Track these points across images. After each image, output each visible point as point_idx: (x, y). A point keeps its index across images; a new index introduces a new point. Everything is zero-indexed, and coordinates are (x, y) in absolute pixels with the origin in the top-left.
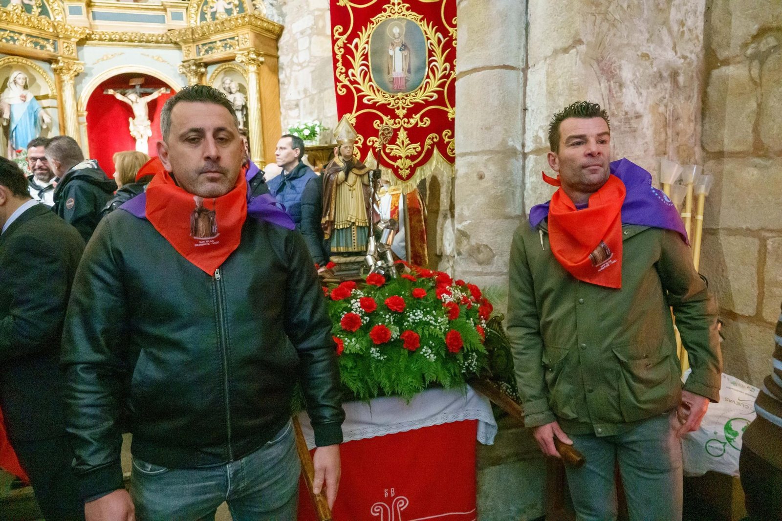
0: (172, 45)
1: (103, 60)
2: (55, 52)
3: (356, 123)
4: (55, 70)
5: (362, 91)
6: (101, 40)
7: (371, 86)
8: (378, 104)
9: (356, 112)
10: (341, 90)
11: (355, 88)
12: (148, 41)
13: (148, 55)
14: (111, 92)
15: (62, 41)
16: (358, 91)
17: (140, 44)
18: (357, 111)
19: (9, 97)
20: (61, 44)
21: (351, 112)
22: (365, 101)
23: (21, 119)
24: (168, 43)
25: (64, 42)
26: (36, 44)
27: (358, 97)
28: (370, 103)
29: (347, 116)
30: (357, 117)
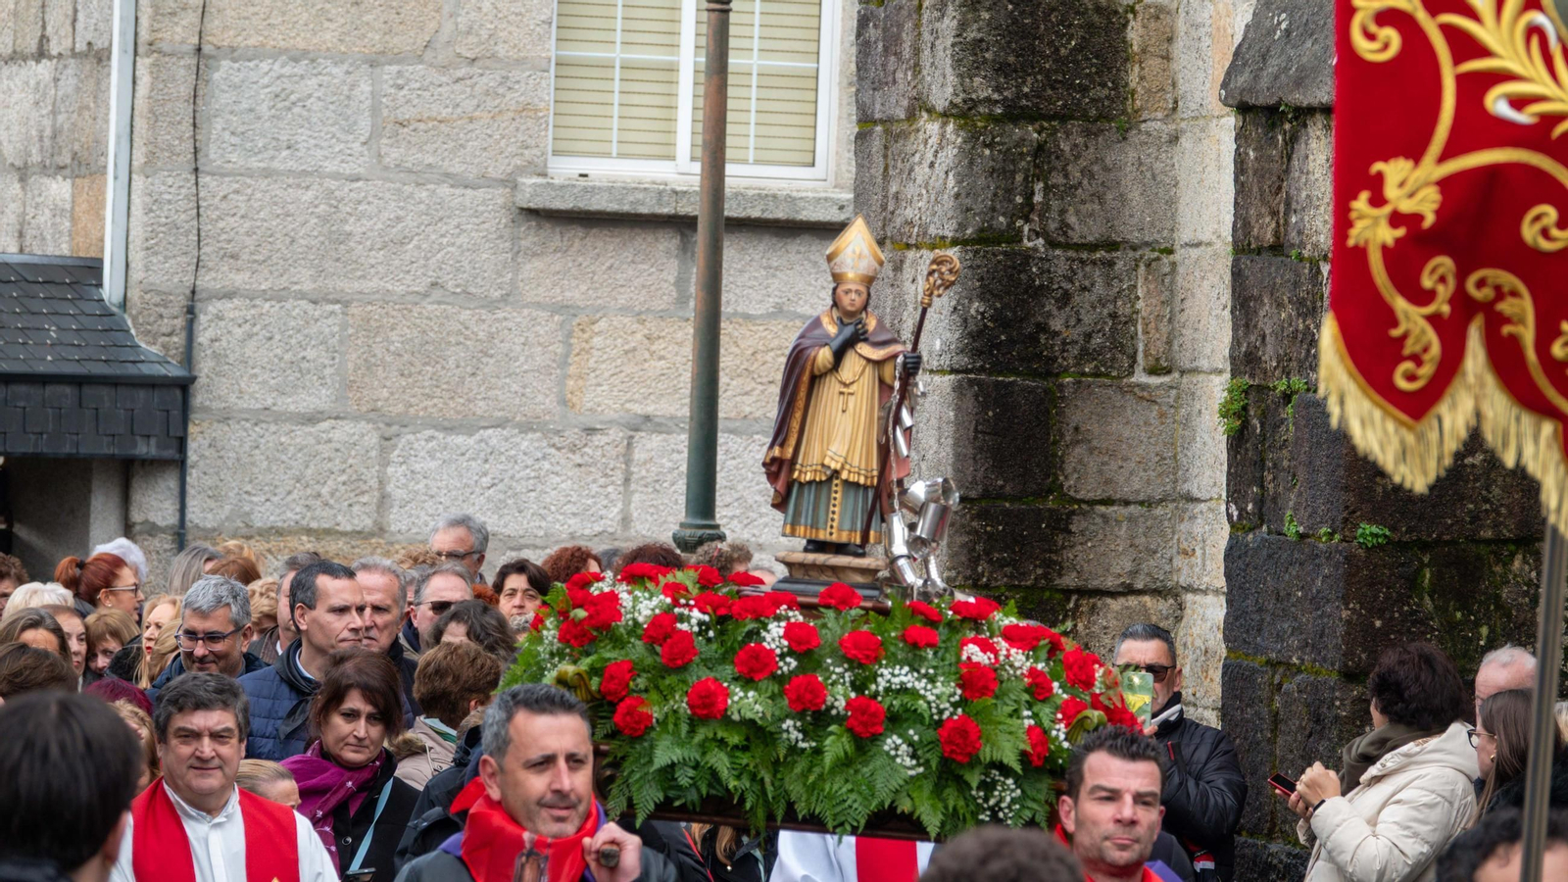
3: (1438, 213)
5: (1484, 52)
7: (1534, 30)
8: (1560, 130)
9: (1444, 157)
10: (1371, 37)
11: (1448, 31)
16: (1465, 46)
18: (1447, 154)
21: (1416, 155)
22: (1497, 103)
27: (1461, 80)
28: (1523, 118)
29: (1394, 171)
30: (1445, 184)
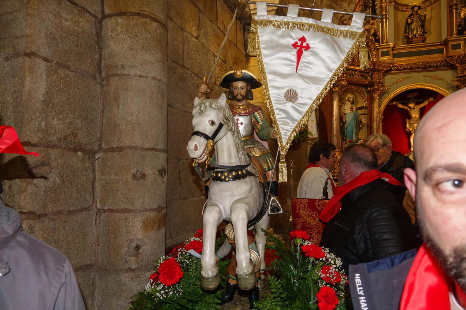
0: (448, 68)
1: (397, 82)
2: (371, 80)
4: (369, 91)
6: (398, 70)
12: (430, 67)
13: (428, 76)
14: (395, 103)
15: (376, 73)
17: (424, 69)
19: (345, 109)
20: (376, 75)
23: (350, 122)
24: (445, 66)
25: (377, 74)
26: (363, 76)
